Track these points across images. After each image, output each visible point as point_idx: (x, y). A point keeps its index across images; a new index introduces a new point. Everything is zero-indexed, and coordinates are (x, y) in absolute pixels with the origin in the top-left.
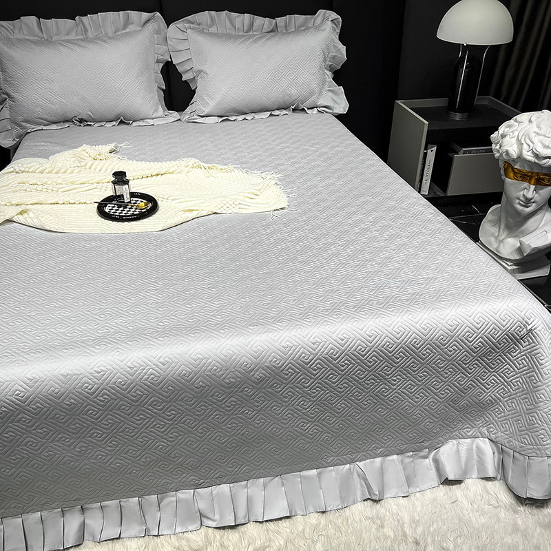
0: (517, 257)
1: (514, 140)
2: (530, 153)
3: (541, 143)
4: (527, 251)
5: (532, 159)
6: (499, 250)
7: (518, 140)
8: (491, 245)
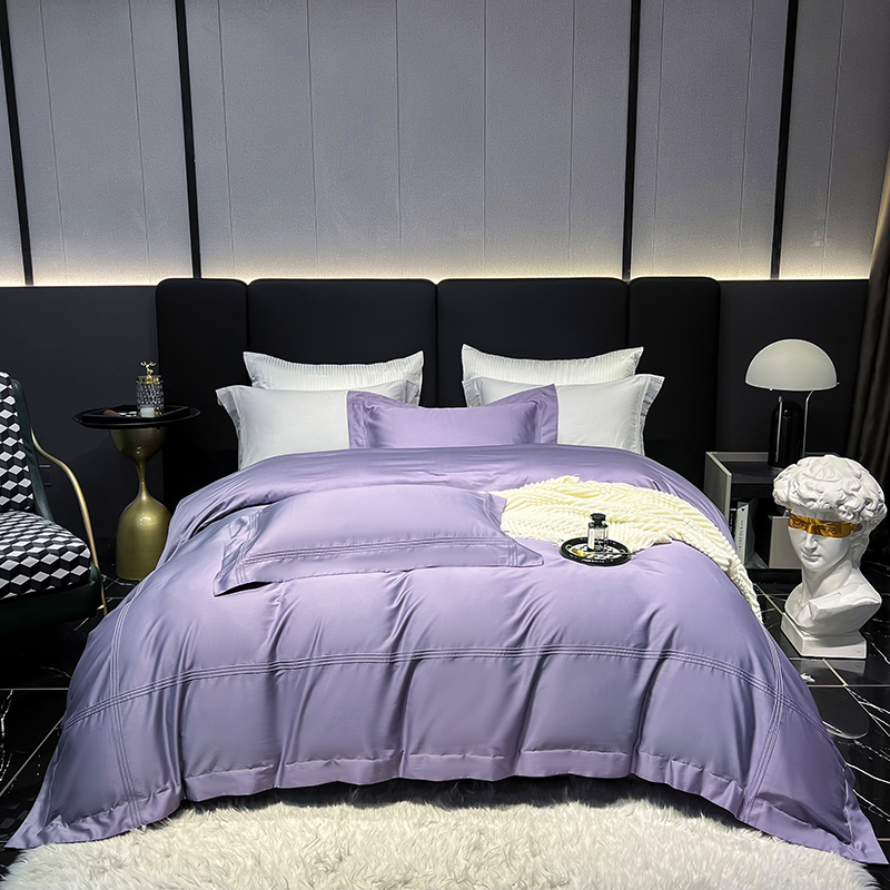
0: (810, 625)
1: (786, 482)
2: (795, 495)
3: (806, 484)
4: (815, 614)
5: (798, 502)
6: (800, 619)
8: (792, 613)
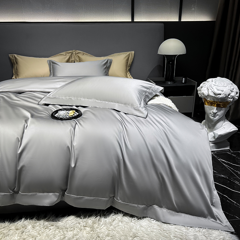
4: (217, 136)
7: (207, 88)
